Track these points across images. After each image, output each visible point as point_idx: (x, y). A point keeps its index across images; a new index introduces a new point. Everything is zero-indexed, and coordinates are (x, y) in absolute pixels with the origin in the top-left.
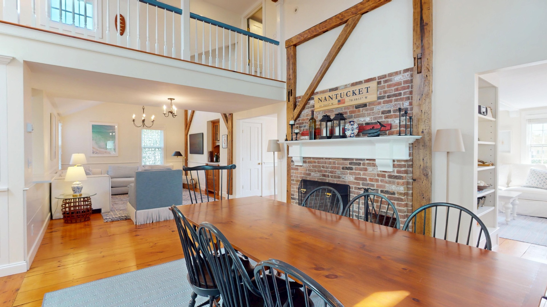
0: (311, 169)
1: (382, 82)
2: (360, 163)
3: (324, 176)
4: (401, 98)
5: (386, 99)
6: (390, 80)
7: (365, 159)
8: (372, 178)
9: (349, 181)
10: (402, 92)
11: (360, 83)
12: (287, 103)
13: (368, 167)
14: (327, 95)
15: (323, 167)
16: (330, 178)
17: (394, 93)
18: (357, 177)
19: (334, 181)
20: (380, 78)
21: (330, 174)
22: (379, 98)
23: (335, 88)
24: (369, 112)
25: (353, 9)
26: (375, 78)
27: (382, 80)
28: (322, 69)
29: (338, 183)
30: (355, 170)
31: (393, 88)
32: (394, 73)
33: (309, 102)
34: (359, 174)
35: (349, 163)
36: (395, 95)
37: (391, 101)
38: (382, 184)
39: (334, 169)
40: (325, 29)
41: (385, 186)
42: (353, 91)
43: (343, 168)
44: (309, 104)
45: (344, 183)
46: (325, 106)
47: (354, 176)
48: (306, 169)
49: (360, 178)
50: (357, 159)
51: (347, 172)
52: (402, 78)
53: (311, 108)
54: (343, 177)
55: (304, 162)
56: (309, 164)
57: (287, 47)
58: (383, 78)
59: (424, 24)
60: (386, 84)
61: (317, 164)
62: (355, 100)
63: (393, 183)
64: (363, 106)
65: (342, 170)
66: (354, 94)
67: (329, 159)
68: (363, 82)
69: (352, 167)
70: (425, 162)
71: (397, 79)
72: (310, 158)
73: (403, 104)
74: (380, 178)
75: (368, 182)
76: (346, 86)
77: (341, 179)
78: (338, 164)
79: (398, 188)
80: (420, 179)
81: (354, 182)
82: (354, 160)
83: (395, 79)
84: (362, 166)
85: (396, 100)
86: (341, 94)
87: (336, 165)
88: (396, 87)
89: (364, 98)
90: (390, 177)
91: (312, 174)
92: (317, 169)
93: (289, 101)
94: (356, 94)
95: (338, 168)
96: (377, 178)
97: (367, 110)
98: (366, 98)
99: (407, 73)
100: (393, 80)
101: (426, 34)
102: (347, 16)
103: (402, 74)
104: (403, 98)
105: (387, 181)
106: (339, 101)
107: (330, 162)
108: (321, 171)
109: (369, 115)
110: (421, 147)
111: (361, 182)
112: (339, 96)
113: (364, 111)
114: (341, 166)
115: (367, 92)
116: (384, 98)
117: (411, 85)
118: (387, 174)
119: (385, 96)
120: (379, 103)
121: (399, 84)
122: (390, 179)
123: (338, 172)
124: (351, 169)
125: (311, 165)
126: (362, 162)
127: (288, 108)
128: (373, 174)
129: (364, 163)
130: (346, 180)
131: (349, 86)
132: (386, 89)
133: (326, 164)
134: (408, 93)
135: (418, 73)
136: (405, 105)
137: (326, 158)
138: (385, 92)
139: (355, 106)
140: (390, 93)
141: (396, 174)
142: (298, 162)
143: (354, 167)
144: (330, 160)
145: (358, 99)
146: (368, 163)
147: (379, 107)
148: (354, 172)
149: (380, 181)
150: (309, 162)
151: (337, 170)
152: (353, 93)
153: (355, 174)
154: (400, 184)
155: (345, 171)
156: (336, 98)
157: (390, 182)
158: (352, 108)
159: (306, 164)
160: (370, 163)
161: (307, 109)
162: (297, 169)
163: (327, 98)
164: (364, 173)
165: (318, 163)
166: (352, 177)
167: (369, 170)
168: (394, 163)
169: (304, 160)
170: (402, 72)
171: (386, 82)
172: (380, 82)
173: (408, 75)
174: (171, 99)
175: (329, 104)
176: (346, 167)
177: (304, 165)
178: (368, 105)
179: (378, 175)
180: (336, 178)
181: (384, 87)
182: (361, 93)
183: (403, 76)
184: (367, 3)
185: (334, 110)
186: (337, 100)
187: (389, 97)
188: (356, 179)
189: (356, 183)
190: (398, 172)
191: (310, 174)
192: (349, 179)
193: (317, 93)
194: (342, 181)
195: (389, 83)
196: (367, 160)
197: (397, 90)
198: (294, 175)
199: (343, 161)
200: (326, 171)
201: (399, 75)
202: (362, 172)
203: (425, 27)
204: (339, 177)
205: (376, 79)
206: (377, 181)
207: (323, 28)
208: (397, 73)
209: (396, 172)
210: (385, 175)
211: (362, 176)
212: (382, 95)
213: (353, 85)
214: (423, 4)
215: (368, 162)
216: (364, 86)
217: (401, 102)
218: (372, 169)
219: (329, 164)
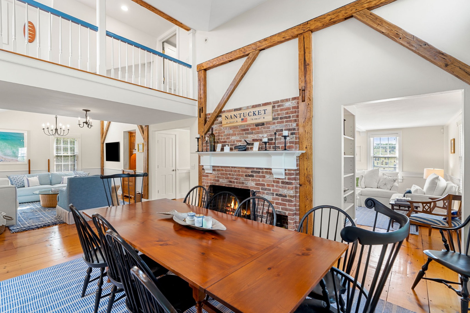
0: (219, 176)
1: (276, 107)
2: (260, 172)
3: (231, 182)
4: (290, 120)
5: (279, 120)
6: (282, 105)
7: (263, 168)
8: (269, 183)
9: (251, 186)
10: (291, 115)
11: (259, 105)
12: (198, 118)
13: (266, 175)
14: (232, 114)
15: (230, 174)
16: (235, 184)
17: (285, 116)
18: (257, 183)
19: (238, 186)
20: (275, 103)
21: (235, 181)
22: (274, 119)
23: (239, 108)
24: (266, 130)
25: (253, 46)
26: (271, 102)
27: (276, 105)
28: (228, 91)
29: (242, 188)
30: (256, 177)
31: (284, 112)
32: (285, 100)
33: (218, 119)
34: (259, 180)
35: (250, 171)
36: (286, 118)
37: (283, 122)
38: (277, 188)
39: (239, 176)
40: (230, 59)
41: (279, 190)
42: (254, 112)
43: (246, 176)
44: (218, 120)
45: (247, 188)
46: (231, 123)
47: (255, 182)
48: (216, 176)
49: (259, 183)
50: (257, 168)
51: (249, 178)
52: (291, 104)
53: (219, 124)
54: (246, 183)
55: (214, 170)
56: (218, 172)
57: (198, 70)
58: (277, 103)
59: (307, 64)
60: (279, 108)
61: (224, 172)
62: (255, 119)
63: (285, 188)
64: (261, 124)
65: (245, 177)
66: (254, 115)
67: (235, 167)
68: (261, 105)
69: (253, 175)
70: (308, 171)
71: (288, 104)
72: (219, 167)
73: (292, 125)
74: (275, 184)
75: (266, 187)
76: (248, 108)
77: (244, 185)
78: (242, 172)
79: (289, 192)
80: (305, 184)
81: (255, 187)
82: (255, 169)
83: (286, 104)
84: (261, 174)
85: (287, 122)
86: (244, 113)
87: (240, 173)
88: (287, 111)
89: (262, 118)
90: (283, 183)
91: (221, 180)
92: (224, 176)
93: (200, 117)
94: (256, 115)
95: (242, 175)
96: (273, 183)
97: (264, 128)
98: (264, 118)
99: (295, 101)
100: (284, 105)
101: (308, 73)
102: (249, 50)
103: (291, 101)
104: (292, 120)
105: (281, 186)
106: (242, 119)
107: (236, 170)
108: (228, 178)
109: (266, 132)
110: (305, 160)
111: (260, 187)
112: (242, 115)
113: (262, 129)
114: (245, 174)
115: (265, 113)
116: (277, 119)
117: (298, 110)
118: (280, 181)
119: (278, 118)
120: (274, 123)
121: (288, 109)
122: (283, 185)
123: (242, 179)
124: (252, 176)
125: (219, 173)
126: (261, 171)
127: (199, 123)
128: (269, 180)
129: (263, 171)
130: (249, 186)
131: (250, 107)
132: (279, 112)
133: (232, 172)
134: (295, 116)
135: (302, 102)
136: (293, 126)
137: (232, 167)
138: (278, 115)
139: (255, 124)
140: (282, 115)
141: (287, 181)
142: (208, 170)
143: (255, 175)
144: (236, 169)
145: (257, 119)
146: (266, 172)
147: (273, 126)
148: (255, 179)
149: (275, 187)
150: (218, 170)
151: (241, 177)
152: (254, 113)
153: (255, 180)
154: (290, 189)
155: (247, 178)
156: (240, 117)
157: (282, 187)
158: (253, 126)
159: (215, 172)
160: (267, 172)
161: (215, 124)
162: (207, 176)
163: (233, 116)
164: (263, 180)
165: (226, 171)
166: (253, 183)
167: (267, 177)
168: (286, 172)
169: (214, 168)
170: (291, 100)
171: (279, 106)
172: (275, 106)
173: (295, 103)
174: (87, 111)
175: (234, 121)
176: (249, 175)
177: (214, 172)
178: (265, 124)
179: (274, 182)
180: (240, 184)
181: (277, 111)
182: (260, 114)
183: (292, 103)
184: (264, 42)
185: (238, 126)
186: (240, 119)
187: (281, 118)
188: (257, 184)
189: (257, 188)
190: (289, 179)
191: (218, 181)
192: (251, 184)
193: (224, 111)
194: (245, 187)
195: (282, 108)
196: (265, 169)
197: (287, 113)
198: (205, 181)
199: (246, 170)
200: (232, 178)
201: (288, 102)
202: (261, 179)
203: (307, 66)
204: (243, 183)
205: (271, 104)
206: (273, 186)
207: (229, 58)
208: (287, 100)
209: (287, 179)
210: (279, 181)
211: (261, 183)
212: (276, 117)
213: (253, 107)
214: (305, 48)
215: (266, 170)
216: (262, 108)
217: (291, 124)
218: (269, 177)
219: (235, 172)
